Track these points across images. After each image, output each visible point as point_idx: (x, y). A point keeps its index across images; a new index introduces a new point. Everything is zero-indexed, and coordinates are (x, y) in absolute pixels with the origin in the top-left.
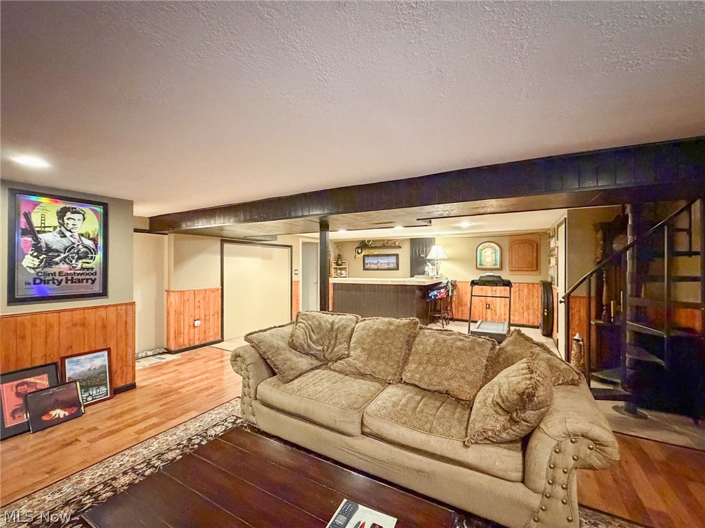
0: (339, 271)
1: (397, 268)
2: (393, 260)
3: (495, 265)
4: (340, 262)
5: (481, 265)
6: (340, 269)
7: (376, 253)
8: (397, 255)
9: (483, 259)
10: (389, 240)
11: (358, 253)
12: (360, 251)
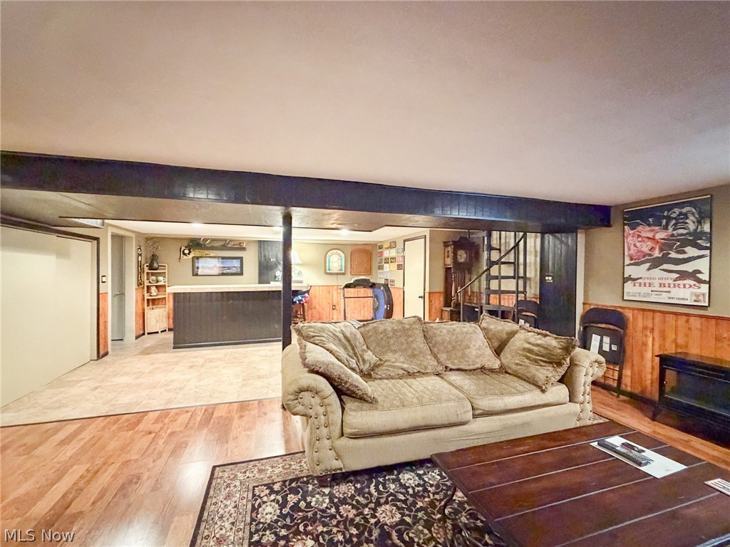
0: (154, 278)
1: (241, 274)
2: (236, 263)
3: (341, 270)
4: (155, 265)
5: (329, 269)
6: (153, 274)
7: (212, 255)
8: (241, 259)
9: (331, 264)
10: (231, 241)
11: (185, 254)
12: (187, 252)
